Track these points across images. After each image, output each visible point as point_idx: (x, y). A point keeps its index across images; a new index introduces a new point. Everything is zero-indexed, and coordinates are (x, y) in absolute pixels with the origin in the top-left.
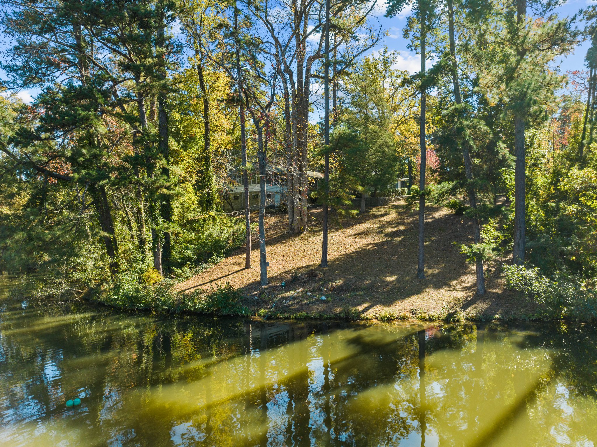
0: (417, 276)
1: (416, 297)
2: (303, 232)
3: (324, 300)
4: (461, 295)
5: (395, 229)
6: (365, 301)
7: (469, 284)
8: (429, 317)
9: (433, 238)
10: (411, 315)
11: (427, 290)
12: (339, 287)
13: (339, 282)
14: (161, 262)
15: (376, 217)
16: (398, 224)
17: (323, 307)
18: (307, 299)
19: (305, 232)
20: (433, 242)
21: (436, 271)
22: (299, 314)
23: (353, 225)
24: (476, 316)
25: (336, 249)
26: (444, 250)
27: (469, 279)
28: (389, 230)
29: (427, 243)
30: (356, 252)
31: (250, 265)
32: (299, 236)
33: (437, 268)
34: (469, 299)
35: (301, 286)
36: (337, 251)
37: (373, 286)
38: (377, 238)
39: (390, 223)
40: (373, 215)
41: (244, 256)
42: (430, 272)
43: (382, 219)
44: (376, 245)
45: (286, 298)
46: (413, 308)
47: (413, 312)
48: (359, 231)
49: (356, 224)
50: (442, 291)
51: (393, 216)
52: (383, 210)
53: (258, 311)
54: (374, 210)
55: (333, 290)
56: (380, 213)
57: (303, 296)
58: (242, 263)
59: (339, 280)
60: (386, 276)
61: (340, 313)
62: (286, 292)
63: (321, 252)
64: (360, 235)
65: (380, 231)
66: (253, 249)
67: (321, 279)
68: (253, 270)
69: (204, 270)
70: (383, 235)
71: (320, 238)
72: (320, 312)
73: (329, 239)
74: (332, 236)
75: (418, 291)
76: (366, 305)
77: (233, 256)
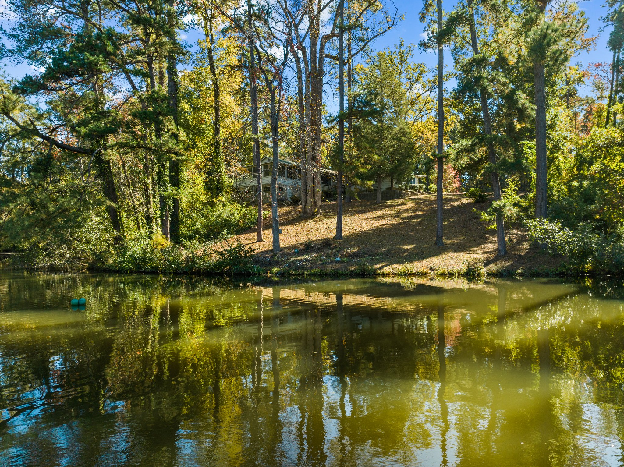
0: (436, 244)
1: (435, 258)
2: (316, 215)
3: (339, 261)
4: (482, 257)
5: (413, 214)
6: (382, 262)
7: (490, 250)
8: (449, 272)
9: (452, 220)
10: (430, 271)
11: (446, 253)
12: (354, 253)
13: (355, 250)
14: (169, 231)
15: (392, 206)
16: (415, 211)
17: (339, 265)
18: (321, 261)
19: (319, 216)
20: (452, 222)
21: (456, 242)
22: (313, 271)
23: (368, 212)
24: (497, 271)
25: (351, 228)
26: (463, 227)
27: (490, 247)
28: (406, 215)
29: (446, 223)
30: (373, 230)
31: (261, 239)
32: (312, 219)
33: (457, 240)
34: (489, 259)
35: (314, 253)
36: (352, 229)
37: (390, 252)
38: (394, 220)
39: (407, 211)
40: (389, 205)
41: (256, 234)
42: (449, 242)
43: (399, 207)
44: (393, 225)
45: (299, 260)
46: (431, 265)
47: (431, 269)
48: (375, 216)
49: (371, 211)
50: (462, 254)
51: (411, 205)
52: (399, 202)
53: (270, 270)
54: (390, 201)
55: (349, 256)
56: (397, 203)
57: (318, 259)
58: (254, 239)
59: (355, 248)
60: (403, 245)
61: (355, 270)
62: (299, 256)
63: (335, 230)
64: (375, 218)
65: (396, 216)
66: (265, 228)
67: (335, 247)
68: (265, 243)
69: (214, 244)
70: (399, 219)
71: (334, 220)
72: (334, 269)
73: (343, 221)
74: (346, 220)
75: (438, 253)
76: (381, 265)
77: (244, 234)
